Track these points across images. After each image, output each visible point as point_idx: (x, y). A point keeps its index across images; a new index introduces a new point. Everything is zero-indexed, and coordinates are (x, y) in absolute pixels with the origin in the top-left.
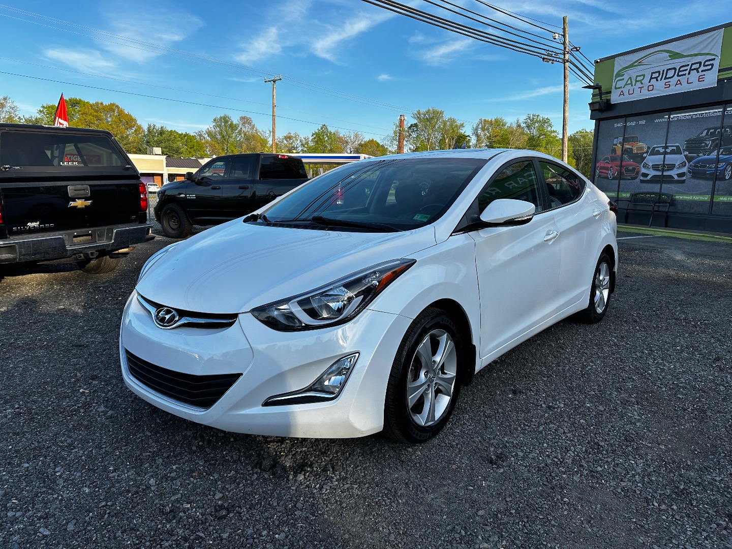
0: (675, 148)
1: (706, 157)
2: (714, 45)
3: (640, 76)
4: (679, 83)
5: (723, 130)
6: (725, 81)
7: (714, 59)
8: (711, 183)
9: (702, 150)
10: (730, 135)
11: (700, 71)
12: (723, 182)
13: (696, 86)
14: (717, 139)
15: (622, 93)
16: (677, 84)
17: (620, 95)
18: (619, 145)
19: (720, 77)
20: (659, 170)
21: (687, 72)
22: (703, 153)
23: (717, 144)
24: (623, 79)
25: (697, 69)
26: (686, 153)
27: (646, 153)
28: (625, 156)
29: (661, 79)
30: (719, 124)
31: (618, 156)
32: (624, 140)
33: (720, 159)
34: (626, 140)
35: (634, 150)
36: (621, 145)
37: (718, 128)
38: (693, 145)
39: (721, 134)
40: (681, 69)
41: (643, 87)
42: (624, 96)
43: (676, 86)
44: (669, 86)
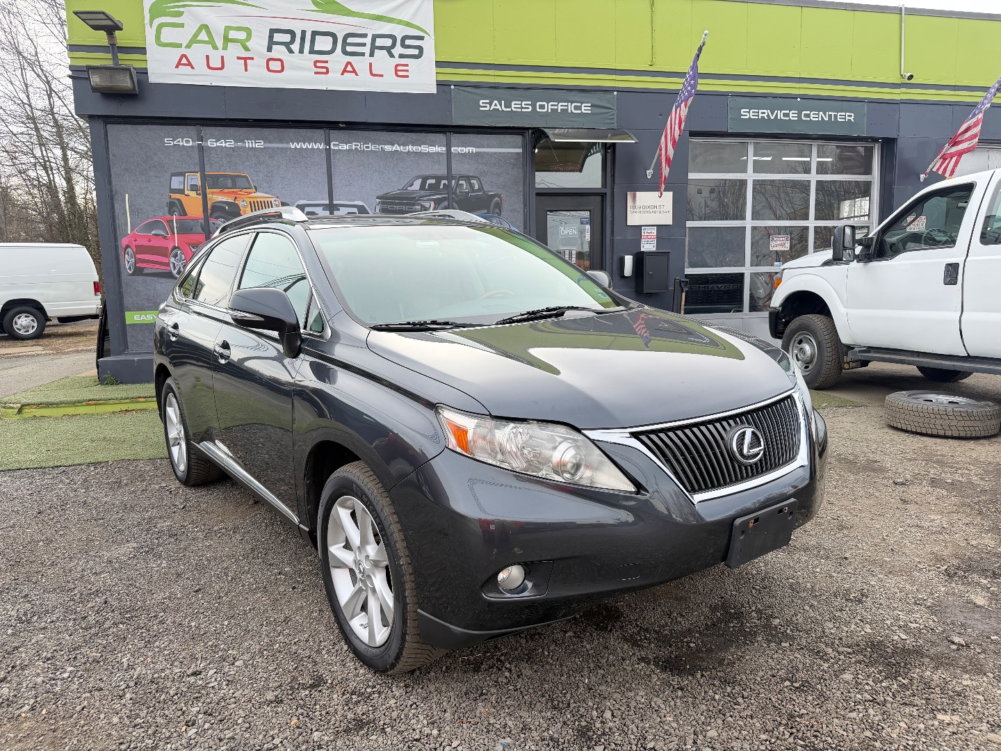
0: (355, 210)
2: (420, 10)
3: (239, 29)
4: (348, 69)
5: (453, 182)
6: (452, 87)
7: (421, 38)
10: (468, 192)
11: (396, 55)
13: (390, 84)
14: (444, 199)
15: (184, 61)
16: (345, 71)
17: (179, 64)
18: (193, 194)
19: (442, 78)
21: (367, 50)
24: (182, 25)
25: (388, 48)
29: (301, 51)
30: (444, 172)
31: (194, 219)
32: (204, 178)
34: (211, 181)
35: (242, 209)
36: (197, 194)
37: (444, 178)
38: (397, 207)
39: (450, 190)
40: (350, 40)
41: (252, 59)
42: (193, 68)
43: (342, 74)
44: (325, 70)
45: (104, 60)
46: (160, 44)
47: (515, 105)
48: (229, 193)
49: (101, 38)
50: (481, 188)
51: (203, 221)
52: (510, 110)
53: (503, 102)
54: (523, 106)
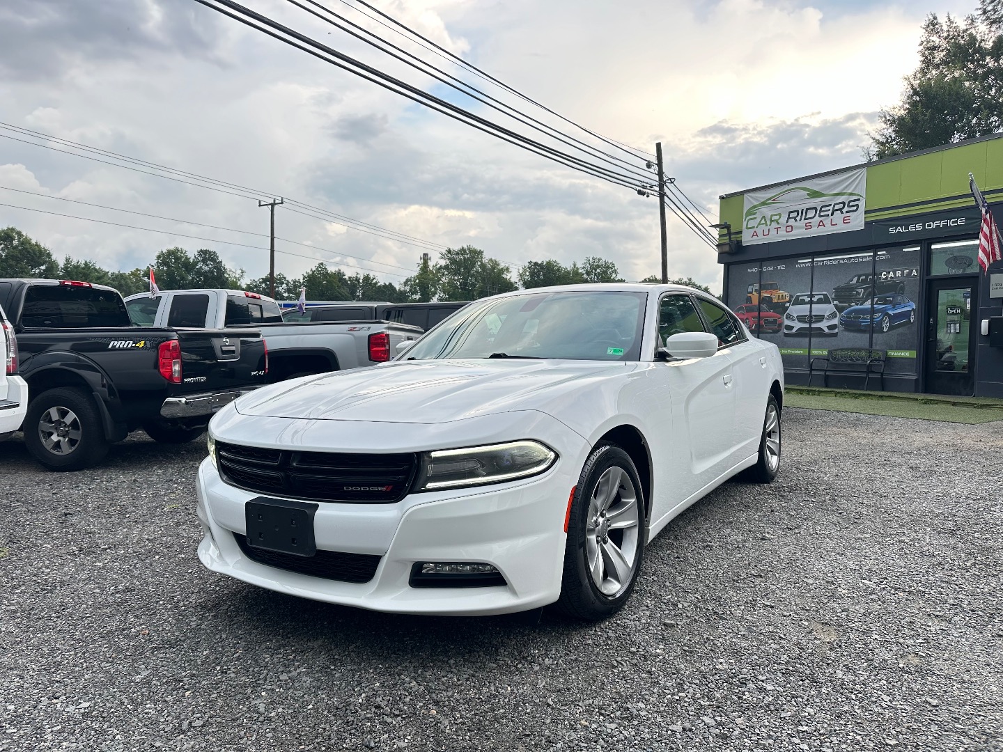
0: (822, 297)
1: (859, 307)
2: (858, 185)
3: (776, 215)
4: (821, 224)
5: (875, 277)
6: (874, 224)
7: (859, 200)
8: (867, 336)
9: (854, 299)
10: (884, 282)
11: (844, 212)
12: (881, 335)
13: (842, 228)
14: (870, 287)
15: (755, 234)
17: (753, 236)
18: (755, 293)
19: (868, 220)
20: (806, 322)
21: (830, 213)
22: (856, 303)
23: (870, 292)
24: (756, 218)
25: (840, 210)
26: (836, 302)
27: (788, 302)
28: (764, 306)
29: (800, 220)
30: (870, 271)
31: (755, 306)
32: (760, 287)
33: (874, 309)
34: (763, 287)
35: (773, 299)
36: (757, 293)
37: (870, 275)
38: (843, 294)
39: (873, 281)
40: (823, 209)
41: (780, 227)
42: (758, 237)
43: (819, 227)
44: (811, 227)
45: (726, 239)
46: (747, 228)
47: (911, 228)
48: (769, 292)
49: (725, 231)
50: (892, 279)
52: (908, 231)
53: (903, 227)
54: (917, 227)
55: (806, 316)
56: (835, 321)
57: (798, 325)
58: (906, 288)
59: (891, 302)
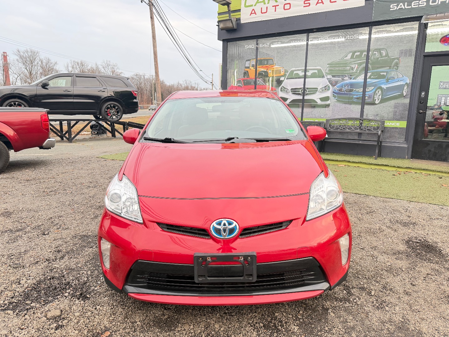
0: (316, 71)
1: (352, 81)
5: (370, 53)
8: (359, 107)
9: (347, 74)
10: (379, 58)
12: (373, 107)
14: (363, 63)
15: (253, 11)
17: (251, 13)
18: (252, 68)
20: (299, 94)
22: (349, 77)
23: (364, 68)
26: (329, 77)
27: (282, 76)
28: (260, 80)
30: (365, 48)
31: (251, 79)
32: (257, 61)
33: (367, 83)
34: (259, 62)
35: (269, 73)
36: (254, 68)
37: (364, 51)
38: (337, 68)
39: (368, 57)
41: (278, 5)
42: (256, 14)
43: (316, 5)
44: (308, 4)
45: (226, 17)
46: (246, 6)
47: (414, 4)
48: (265, 67)
49: (225, 8)
50: (387, 55)
51: (254, 80)
52: (410, 7)
53: (406, 3)
54: (420, 3)
55: (300, 88)
56: (329, 94)
57: (291, 97)
58: (401, 65)
59: (383, 77)
